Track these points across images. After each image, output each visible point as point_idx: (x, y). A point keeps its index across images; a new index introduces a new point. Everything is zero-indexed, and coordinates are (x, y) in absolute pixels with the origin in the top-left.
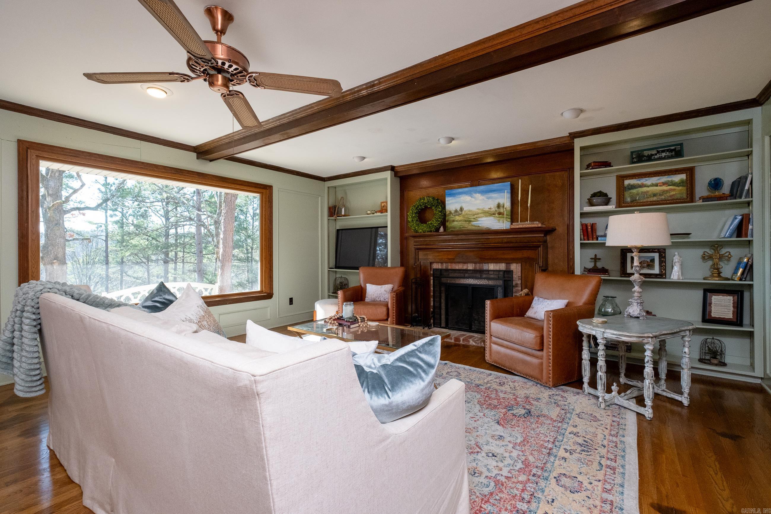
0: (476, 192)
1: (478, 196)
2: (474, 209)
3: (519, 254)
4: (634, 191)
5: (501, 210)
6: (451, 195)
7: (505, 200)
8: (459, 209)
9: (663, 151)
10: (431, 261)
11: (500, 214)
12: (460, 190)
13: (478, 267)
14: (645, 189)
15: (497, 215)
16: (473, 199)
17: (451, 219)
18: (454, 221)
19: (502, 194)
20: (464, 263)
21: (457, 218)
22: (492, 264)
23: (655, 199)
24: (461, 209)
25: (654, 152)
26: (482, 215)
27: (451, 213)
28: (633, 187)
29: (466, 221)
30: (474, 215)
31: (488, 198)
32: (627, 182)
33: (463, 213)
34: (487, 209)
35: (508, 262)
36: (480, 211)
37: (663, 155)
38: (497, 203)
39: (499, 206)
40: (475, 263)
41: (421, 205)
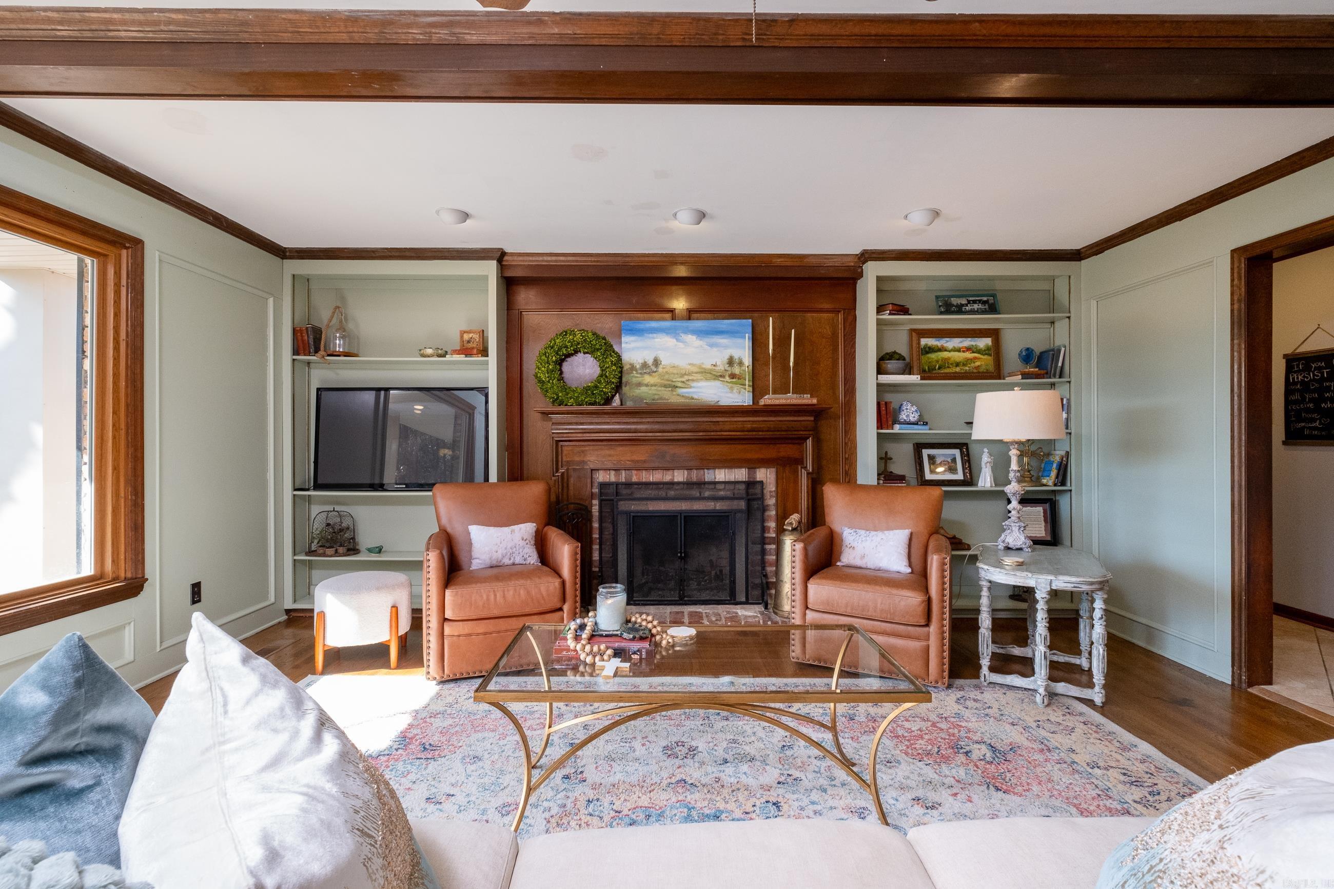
0: (687, 331)
1: (691, 338)
2: (683, 363)
3: (770, 452)
4: (933, 356)
5: (737, 370)
6: (633, 332)
7: (743, 351)
8: (650, 362)
9: (974, 302)
10: (592, 466)
11: (733, 376)
12: (653, 324)
13: (695, 476)
14: (945, 354)
15: (727, 379)
16: (681, 345)
17: (634, 380)
18: (639, 385)
19: (739, 341)
20: (667, 469)
21: (647, 379)
22: (723, 471)
23: (958, 369)
24: (656, 362)
25: (964, 301)
26: (699, 376)
27: (633, 367)
28: (930, 350)
29: (665, 386)
30: (682, 375)
31: (711, 345)
32: (924, 341)
33: (660, 370)
34: (708, 365)
35: (752, 464)
36: (695, 369)
37: (976, 307)
38: (727, 357)
39: (731, 362)
40: (689, 469)
41: (566, 347)
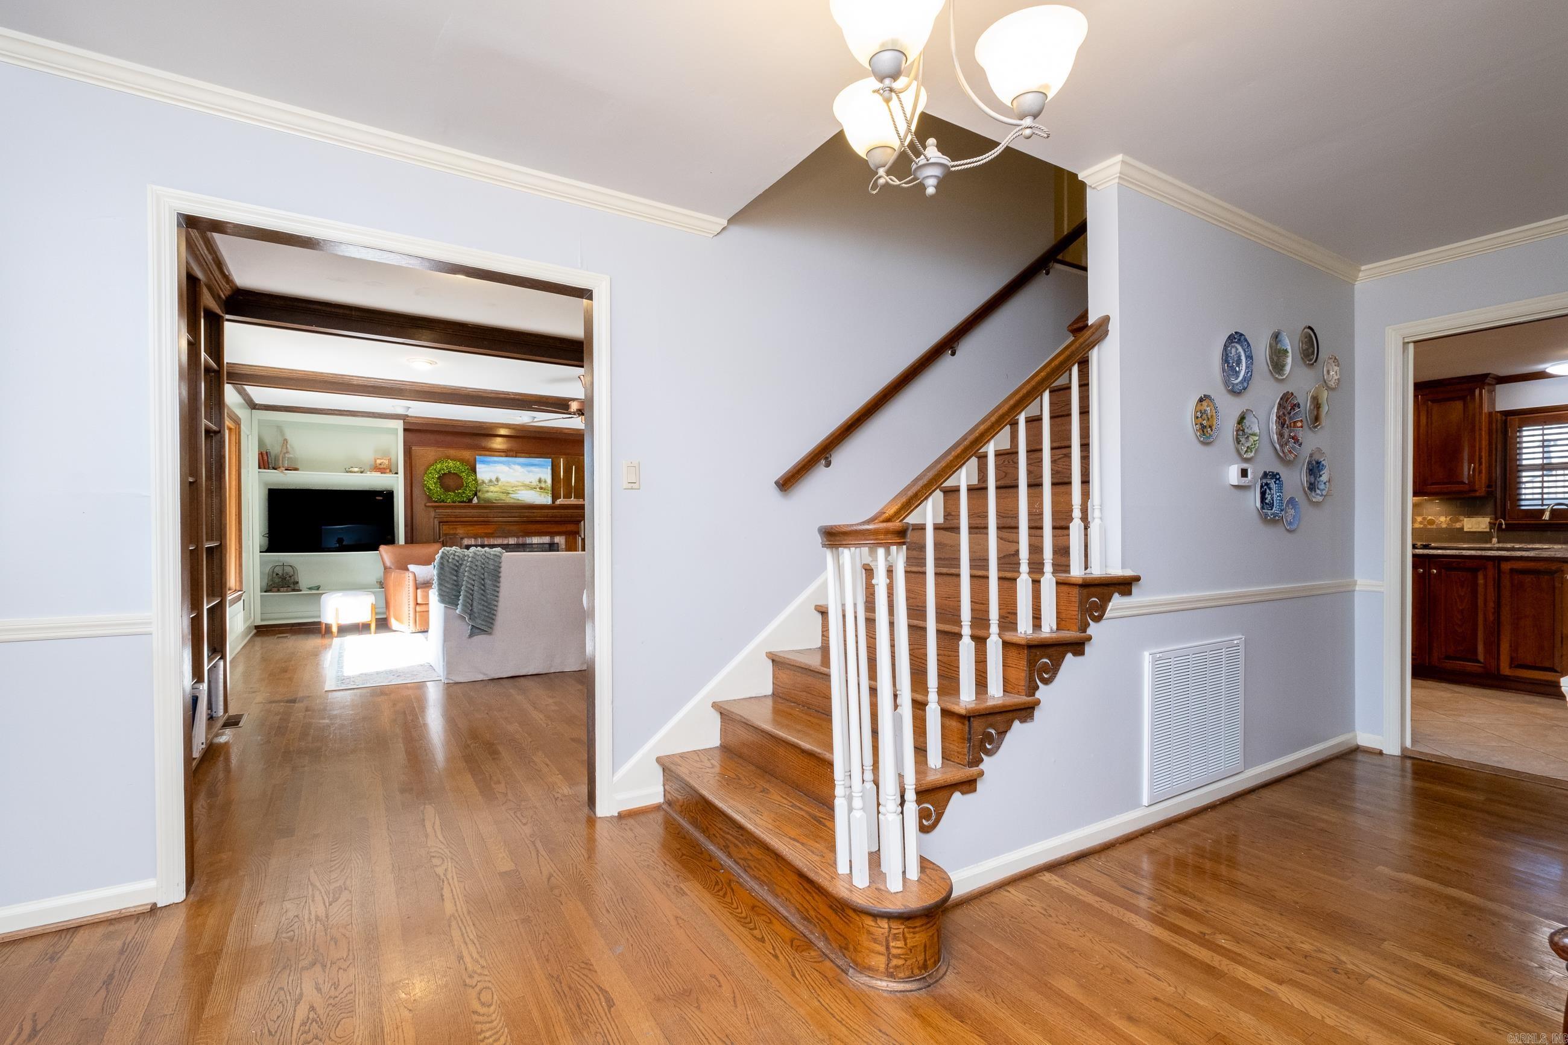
0: (515, 463)
1: (517, 467)
2: (513, 481)
3: (563, 528)
5: (543, 485)
6: (483, 462)
7: (546, 475)
8: (494, 479)
10: (461, 536)
11: (541, 488)
12: (496, 459)
13: (521, 541)
15: (538, 489)
16: (511, 471)
17: (485, 489)
18: (488, 492)
19: (545, 470)
20: (506, 537)
21: (492, 488)
22: (536, 538)
24: (497, 480)
26: (522, 488)
27: (483, 482)
29: (503, 493)
30: (513, 487)
31: (529, 472)
33: (500, 483)
34: (527, 482)
35: (552, 534)
36: (520, 484)
38: (538, 478)
39: (540, 481)
40: (518, 537)
41: (443, 469)
